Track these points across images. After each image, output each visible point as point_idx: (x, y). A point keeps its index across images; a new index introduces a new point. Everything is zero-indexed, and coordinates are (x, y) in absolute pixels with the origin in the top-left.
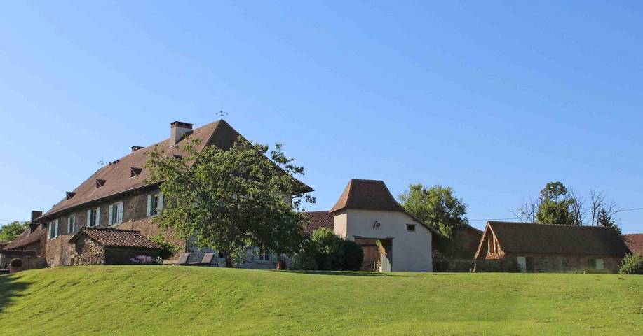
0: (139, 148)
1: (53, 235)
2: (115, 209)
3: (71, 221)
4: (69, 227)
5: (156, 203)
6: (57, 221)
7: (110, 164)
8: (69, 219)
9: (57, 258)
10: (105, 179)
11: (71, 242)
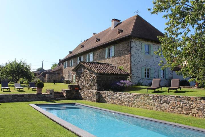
0: (95, 34)
1: (65, 67)
2: (89, 56)
3: (72, 62)
4: (71, 64)
5: (110, 52)
6: (66, 62)
7: (85, 41)
8: (71, 61)
9: (67, 75)
10: (84, 45)
11: (73, 70)
